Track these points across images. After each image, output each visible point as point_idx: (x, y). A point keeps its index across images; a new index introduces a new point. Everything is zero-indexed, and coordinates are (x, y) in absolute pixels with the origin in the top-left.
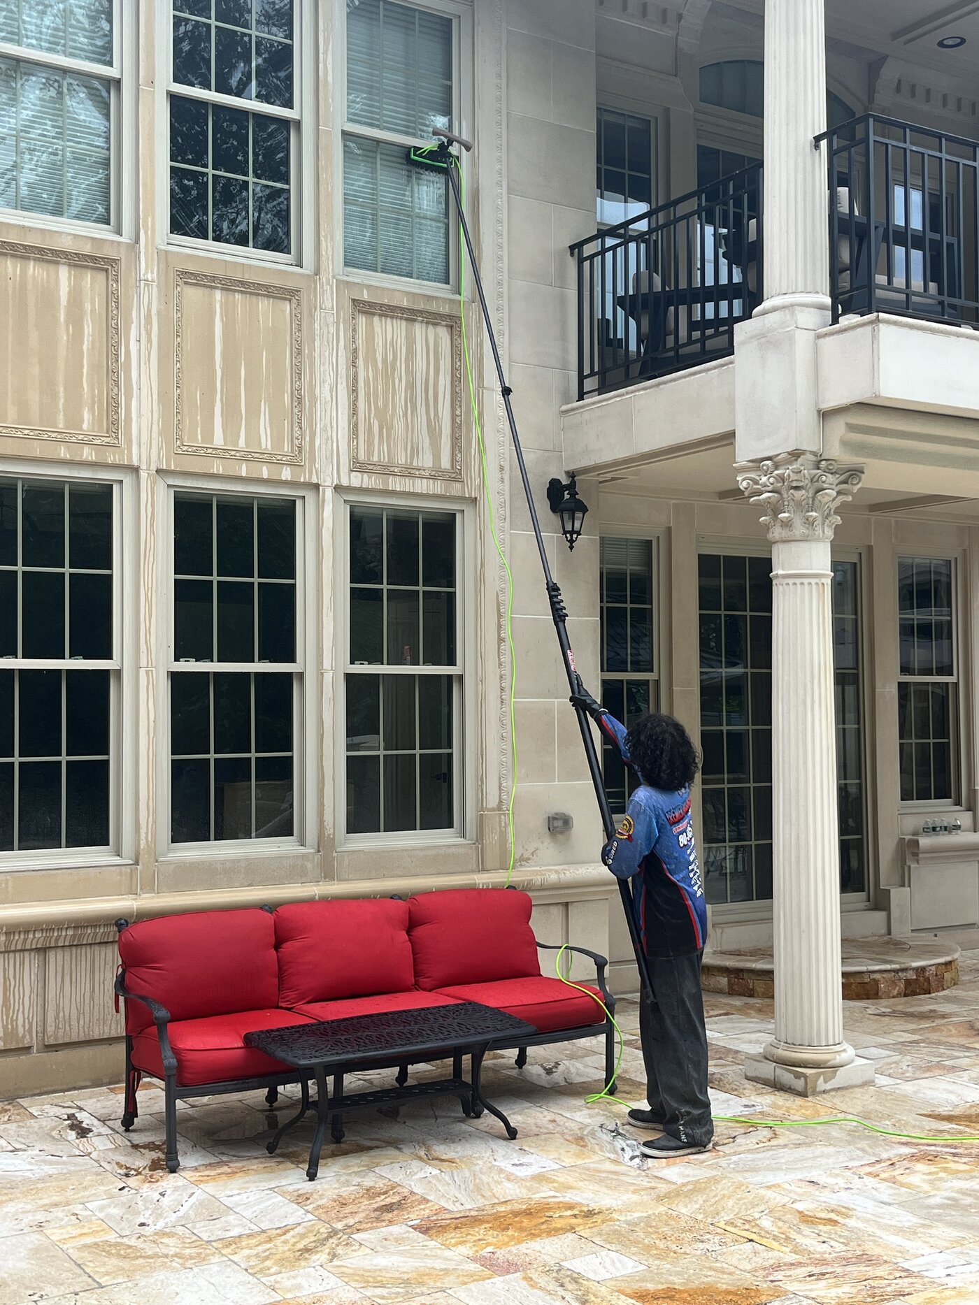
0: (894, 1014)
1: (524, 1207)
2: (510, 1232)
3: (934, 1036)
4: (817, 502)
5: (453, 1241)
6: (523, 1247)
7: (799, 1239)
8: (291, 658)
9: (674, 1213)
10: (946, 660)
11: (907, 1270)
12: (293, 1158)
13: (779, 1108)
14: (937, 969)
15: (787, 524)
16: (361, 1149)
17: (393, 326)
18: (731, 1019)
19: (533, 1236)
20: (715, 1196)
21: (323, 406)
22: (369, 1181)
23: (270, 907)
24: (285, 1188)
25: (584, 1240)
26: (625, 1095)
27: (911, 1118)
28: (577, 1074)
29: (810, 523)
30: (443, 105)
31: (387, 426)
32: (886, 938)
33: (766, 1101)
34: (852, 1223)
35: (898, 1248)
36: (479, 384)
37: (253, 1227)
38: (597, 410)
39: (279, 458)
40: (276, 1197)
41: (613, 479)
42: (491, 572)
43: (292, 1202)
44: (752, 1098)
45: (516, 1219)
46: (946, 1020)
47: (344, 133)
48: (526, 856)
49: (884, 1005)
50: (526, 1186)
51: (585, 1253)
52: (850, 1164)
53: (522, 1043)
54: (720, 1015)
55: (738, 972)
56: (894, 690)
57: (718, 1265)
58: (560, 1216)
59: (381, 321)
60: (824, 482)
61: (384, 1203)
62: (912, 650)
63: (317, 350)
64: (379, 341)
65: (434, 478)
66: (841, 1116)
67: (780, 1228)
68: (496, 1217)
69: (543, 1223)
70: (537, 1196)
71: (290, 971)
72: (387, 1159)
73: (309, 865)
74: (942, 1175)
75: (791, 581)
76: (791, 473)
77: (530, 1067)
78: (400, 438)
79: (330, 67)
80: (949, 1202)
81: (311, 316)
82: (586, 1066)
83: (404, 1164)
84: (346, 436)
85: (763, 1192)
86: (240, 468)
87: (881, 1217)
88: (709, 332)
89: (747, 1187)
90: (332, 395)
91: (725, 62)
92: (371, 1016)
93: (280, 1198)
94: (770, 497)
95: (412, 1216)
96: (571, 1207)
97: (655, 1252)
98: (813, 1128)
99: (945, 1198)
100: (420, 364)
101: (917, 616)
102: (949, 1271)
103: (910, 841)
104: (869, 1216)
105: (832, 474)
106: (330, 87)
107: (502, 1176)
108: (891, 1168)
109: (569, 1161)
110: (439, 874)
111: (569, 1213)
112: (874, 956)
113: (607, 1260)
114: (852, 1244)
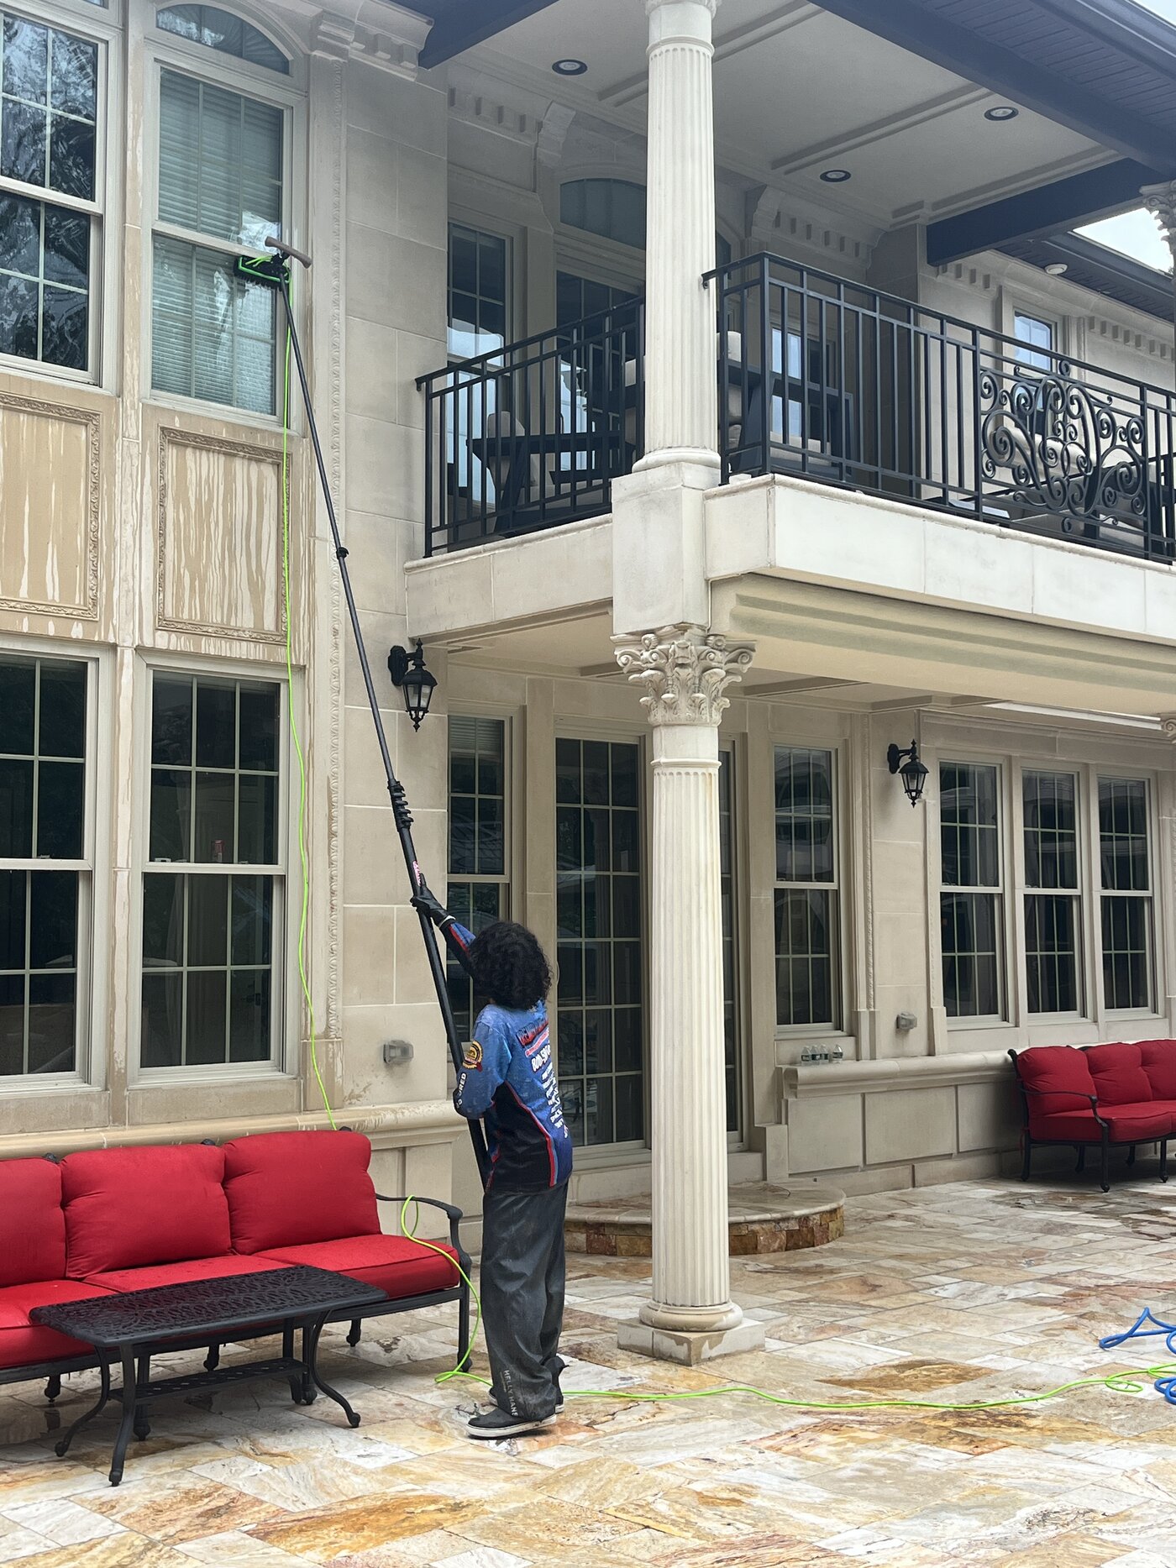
0: (775, 1270)
1: (379, 1503)
2: (366, 1533)
3: (824, 1294)
4: (704, 682)
5: (299, 1546)
6: (384, 1549)
7: (701, 1523)
8: (77, 854)
9: (555, 1501)
10: (825, 865)
11: (823, 1550)
12: (90, 1461)
13: (661, 1379)
14: (821, 1217)
15: (671, 706)
16: (171, 1446)
17: (209, 460)
18: (594, 1281)
19: (394, 1535)
20: (600, 1480)
21: (123, 552)
22: (186, 1483)
23: (56, 1157)
24: (83, 1497)
25: (454, 1536)
26: (482, 1372)
27: (810, 1384)
28: (422, 1350)
29: (696, 705)
30: (269, 207)
31: (199, 577)
32: (762, 1184)
33: (644, 1372)
34: (757, 1501)
35: (812, 1527)
36: (309, 533)
37: (49, 1543)
38: (449, 568)
39: (69, 611)
40: (73, 1507)
41: (464, 649)
42: (322, 753)
43: (94, 1511)
44: (629, 1369)
45: (371, 1518)
46: (835, 1276)
47: (155, 233)
48: (357, 1092)
49: (764, 1261)
50: (378, 1480)
51: (458, 1551)
52: (748, 1438)
53: (355, 1314)
54: (581, 1277)
55: (598, 1227)
56: (769, 897)
57: (613, 1556)
58: (423, 1512)
59: (195, 453)
60: (712, 660)
61: (208, 1507)
62: (789, 853)
63: (118, 485)
64: (192, 477)
65: (256, 641)
66: (730, 1386)
67: (677, 1511)
68: (347, 1516)
69: (403, 1521)
70: (392, 1490)
71: (81, 1233)
72: (204, 1456)
73: (95, 1107)
74: (850, 1445)
75: (675, 770)
76: (677, 650)
77: (364, 1345)
78: (215, 593)
79: (139, 155)
80: (862, 1474)
81: (112, 445)
82: (430, 1341)
83: (226, 1461)
84: (152, 588)
85: (653, 1473)
86: (21, 622)
87: (789, 1494)
88: (582, 485)
89: (636, 1469)
90: (134, 539)
91: (588, 180)
92: (184, 1285)
93: (79, 1508)
94: (652, 675)
95: (245, 1520)
96: (434, 1501)
97: (540, 1546)
98: (701, 1401)
99: (857, 1470)
100: (240, 507)
101: (794, 813)
102: (869, 1548)
103: (787, 1070)
104: (774, 1493)
105: (721, 651)
106: (140, 179)
107: (347, 1469)
108: (793, 1441)
109: (425, 1448)
110: (252, 1116)
111: (433, 1507)
112: (750, 1204)
113: (484, 1557)
114: (760, 1524)
